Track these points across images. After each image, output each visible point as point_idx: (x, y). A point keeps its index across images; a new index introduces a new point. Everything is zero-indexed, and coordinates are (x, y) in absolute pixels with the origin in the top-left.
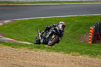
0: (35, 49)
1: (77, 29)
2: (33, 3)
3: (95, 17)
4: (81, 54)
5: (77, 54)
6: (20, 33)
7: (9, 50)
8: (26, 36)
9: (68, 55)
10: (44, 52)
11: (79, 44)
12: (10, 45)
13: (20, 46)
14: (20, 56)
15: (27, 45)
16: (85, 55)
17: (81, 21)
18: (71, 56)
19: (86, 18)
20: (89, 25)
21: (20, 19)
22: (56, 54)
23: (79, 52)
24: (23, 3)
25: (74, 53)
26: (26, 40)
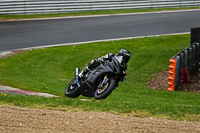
0: (60, 107)
1: (143, 64)
2: (56, 15)
3: (178, 38)
4: (153, 114)
5: (144, 113)
6: (32, 76)
7: (8, 110)
8: (43, 80)
9: (126, 115)
10: (79, 113)
11: (149, 94)
12: (10, 100)
13: (32, 101)
14: (31, 121)
15: (44, 99)
16: (160, 116)
17: (152, 48)
18: (132, 119)
19: (161, 40)
20: (167, 55)
21: (31, 49)
22: (103, 115)
23: (148, 108)
24: (37, 16)
25: (139, 113)
26: (44, 90)
